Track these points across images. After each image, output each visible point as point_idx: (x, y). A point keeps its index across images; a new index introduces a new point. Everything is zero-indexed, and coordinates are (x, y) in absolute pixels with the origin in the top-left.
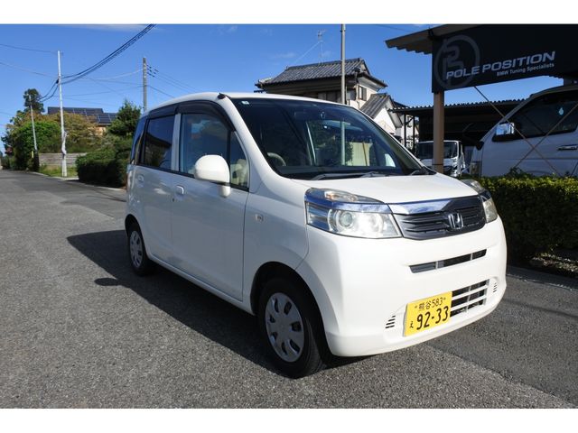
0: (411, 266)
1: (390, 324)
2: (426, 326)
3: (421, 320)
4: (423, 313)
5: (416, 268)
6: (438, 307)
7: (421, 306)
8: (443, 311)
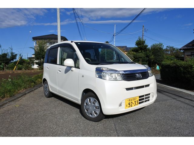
0: (126, 89)
1: (120, 105)
2: (131, 106)
3: (130, 104)
4: (130, 102)
5: (128, 89)
6: (135, 101)
7: (129, 100)
8: (136, 102)
